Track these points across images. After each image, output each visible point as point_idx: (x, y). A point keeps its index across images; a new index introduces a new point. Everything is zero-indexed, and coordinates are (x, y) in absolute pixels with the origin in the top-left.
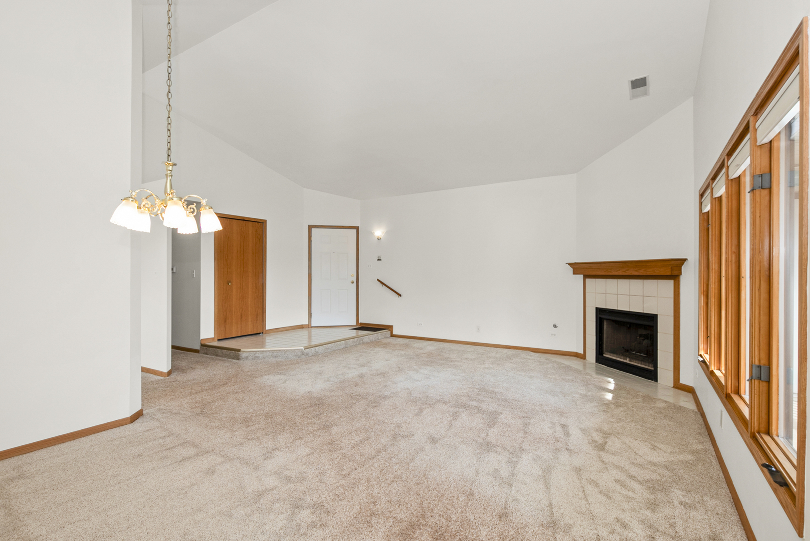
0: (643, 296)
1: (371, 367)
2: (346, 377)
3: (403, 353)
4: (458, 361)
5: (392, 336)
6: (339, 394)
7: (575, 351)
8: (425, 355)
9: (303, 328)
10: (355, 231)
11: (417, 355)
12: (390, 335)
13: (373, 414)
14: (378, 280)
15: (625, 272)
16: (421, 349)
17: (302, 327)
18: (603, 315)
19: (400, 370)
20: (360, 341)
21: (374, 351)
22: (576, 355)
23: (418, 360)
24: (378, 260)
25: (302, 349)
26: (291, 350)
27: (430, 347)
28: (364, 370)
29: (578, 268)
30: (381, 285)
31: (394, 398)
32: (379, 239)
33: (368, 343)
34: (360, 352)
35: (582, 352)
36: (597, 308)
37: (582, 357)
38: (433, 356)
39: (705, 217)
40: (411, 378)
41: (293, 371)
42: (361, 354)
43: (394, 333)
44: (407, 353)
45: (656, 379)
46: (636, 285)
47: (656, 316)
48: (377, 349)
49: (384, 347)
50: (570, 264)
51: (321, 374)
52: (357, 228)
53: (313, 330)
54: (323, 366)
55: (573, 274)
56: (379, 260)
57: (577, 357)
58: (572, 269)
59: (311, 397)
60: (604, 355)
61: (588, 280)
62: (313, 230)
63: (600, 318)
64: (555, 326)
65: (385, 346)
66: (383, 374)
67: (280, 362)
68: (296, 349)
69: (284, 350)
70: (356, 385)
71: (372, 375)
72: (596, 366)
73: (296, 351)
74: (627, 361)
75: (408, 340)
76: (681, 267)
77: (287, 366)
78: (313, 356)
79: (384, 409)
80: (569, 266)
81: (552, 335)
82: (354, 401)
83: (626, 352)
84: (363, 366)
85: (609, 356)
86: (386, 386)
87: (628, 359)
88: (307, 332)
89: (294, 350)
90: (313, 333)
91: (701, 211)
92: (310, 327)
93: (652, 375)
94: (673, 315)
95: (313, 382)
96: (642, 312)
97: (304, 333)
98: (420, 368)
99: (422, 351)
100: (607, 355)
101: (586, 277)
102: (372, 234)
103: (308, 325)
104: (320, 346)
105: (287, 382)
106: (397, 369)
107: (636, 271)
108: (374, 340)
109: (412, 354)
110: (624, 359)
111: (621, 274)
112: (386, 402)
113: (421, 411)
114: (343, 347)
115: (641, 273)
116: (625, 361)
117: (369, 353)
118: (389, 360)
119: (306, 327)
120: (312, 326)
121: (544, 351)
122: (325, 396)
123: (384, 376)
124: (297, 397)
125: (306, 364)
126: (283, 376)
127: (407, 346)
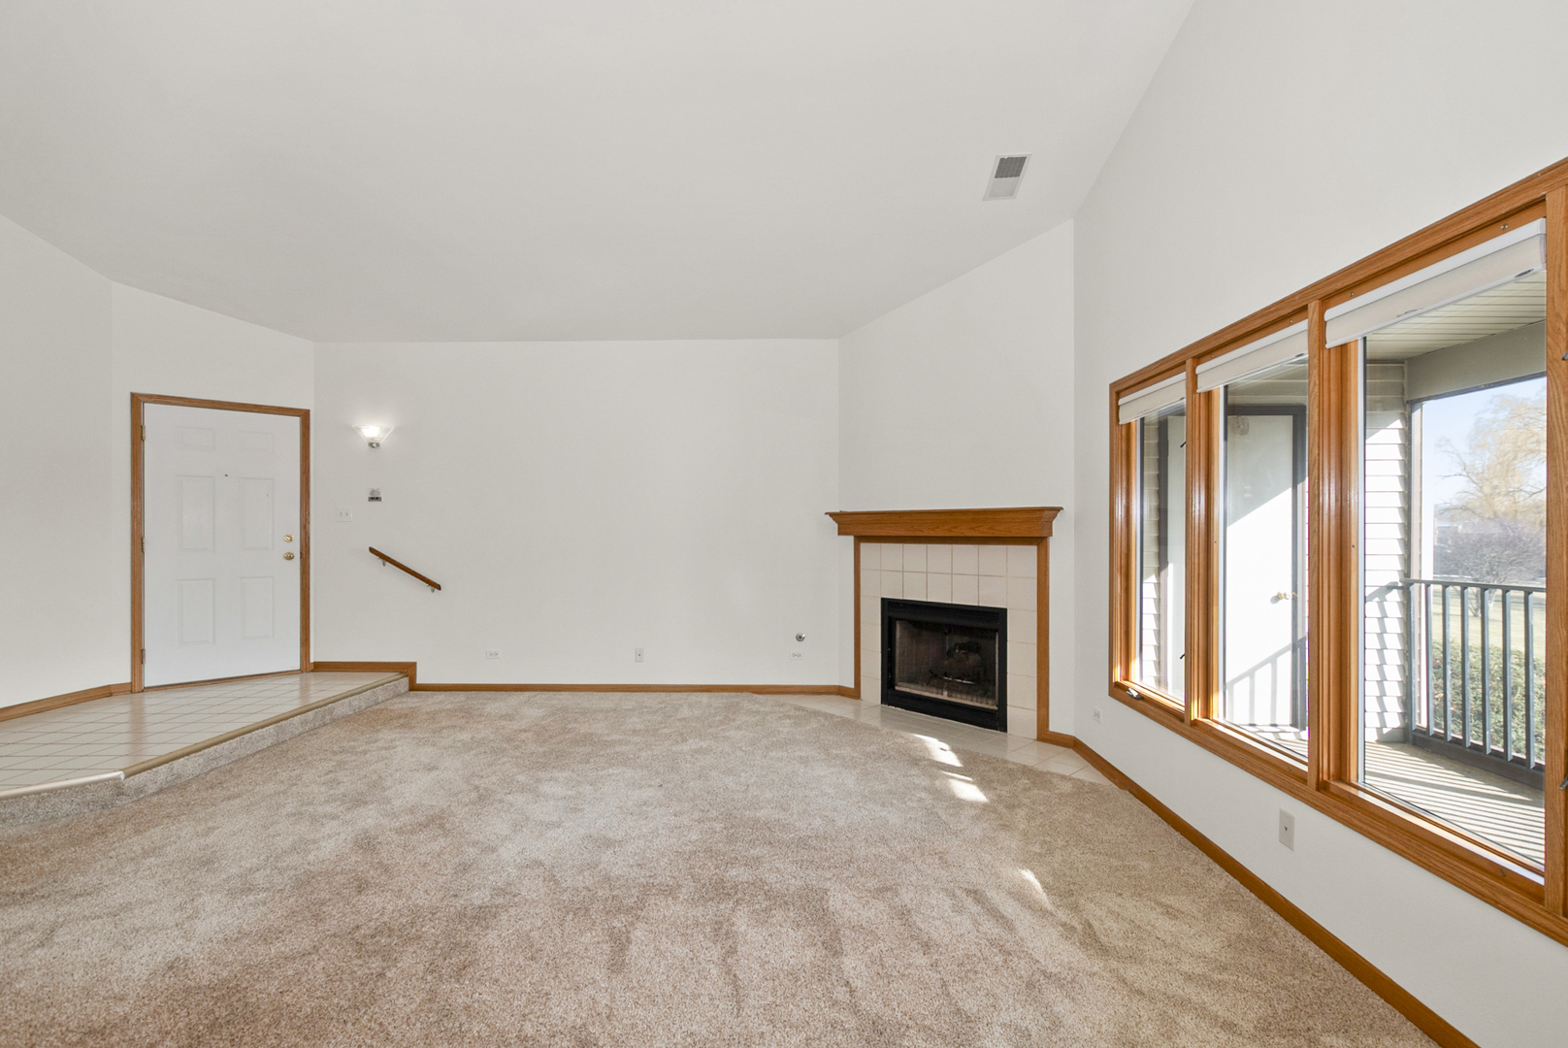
0: (979, 575)
1: (388, 801)
2: (311, 857)
3: (466, 736)
4: (620, 743)
5: (414, 687)
6: (307, 944)
7: (837, 684)
8: (529, 735)
9: (111, 695)
10: (296, 421)
11: (509, 740)
12: (407, 688)
13: (467, 1008)
14: (372, 550)
15: (950, 530)
16: (509, 717)
17: (107, 692)
18: (894, 611)
19: (483, 798)
20: (323, 717)
21: (380, 744)
22: (839, 691)
23: (518, 754)
24: (372, 499)
25: (118, 778)
26: (70, 788)
27: (533, 710)
28: (369, 818)
29: (846, 522)
30: (381, 561)
31: (512, 911)
32: (373, 445)
33: (347, 719)
34: (335, 753)
35: (851, 685)
36: (883, 600)
37: (854, 693)
38: (551, 737)
39: (1124, 433)
40: (528, 819)
41: (84, 873)
42: (338, 758)
43: (420, 680)
44: (478, 736)
45: (1003, 727)
46: (964, 556)
47: (1004, 611)
48: (386, 735)
49: (402, 726)
50: (832, 515)
51: (207, 862)
52: (304, 416)
53: (150, 701)
54: (211, 830)
55: (839, 534)
56: (374, 498)
57: (842, 695)
58: (836, 525)
59: (187, 991)
60: (897, 688)
61: (864, 546)
62: (150, 410)
63: (890, 618)
64: (800, 638)
65: (405, 721)
66: (437, 821)
67: (20, 839)
68: (90, 784)
69: (38, 793)
70: (362, 887)
71: (400, 831)
72: (882, 711)
73: (92, 788)
74: (944, 696)
75: (461, 696)
76: (1051, 522)
77: (56, 856)
78: (160, 791)
79: (497, 974)
80: (831, 519)
81: (794, 655)
82: (376, 964)
83: (934, 677)
84: (358, 801)
85: (908, 690)
86: (464, 868)
87: (946, 693)
88: (127, 709)
89: (83, 786)
90: (148, 710)
91: (1118, 420)
92: (137, 689)
93: (995, 720)
94: (1036, 609)
95: (181, 907)
96: (976, 604)
97: (118, 710)
98: (538, 780)
99: (515, 725)
100: (902, 688)
101: (860, 539)
102: (355, 431)
103: (131, 683)
104: (188, 754)
105: (61, 936)
106: (474, 795)
107: (973, 529)
108: (364, 706)
109: (492, 737)
110: (937, 693)
111: (941, 534)
112: (492, 937)
113: (620, 943)
114: (268, 742)
115: (984, 532)
116: (939, 697)
117: (365, 752)
118: (435, 768)
119: (125, 692)
120: (147, 683)
121: (782, 690)
122: (247, 968)
123: (442, 826)
124: (120, 1009)
125: (137, 832)
126: (35, 907)
127: (467, 713)
